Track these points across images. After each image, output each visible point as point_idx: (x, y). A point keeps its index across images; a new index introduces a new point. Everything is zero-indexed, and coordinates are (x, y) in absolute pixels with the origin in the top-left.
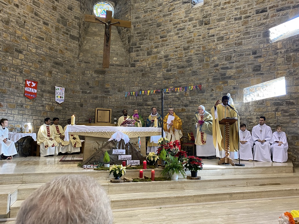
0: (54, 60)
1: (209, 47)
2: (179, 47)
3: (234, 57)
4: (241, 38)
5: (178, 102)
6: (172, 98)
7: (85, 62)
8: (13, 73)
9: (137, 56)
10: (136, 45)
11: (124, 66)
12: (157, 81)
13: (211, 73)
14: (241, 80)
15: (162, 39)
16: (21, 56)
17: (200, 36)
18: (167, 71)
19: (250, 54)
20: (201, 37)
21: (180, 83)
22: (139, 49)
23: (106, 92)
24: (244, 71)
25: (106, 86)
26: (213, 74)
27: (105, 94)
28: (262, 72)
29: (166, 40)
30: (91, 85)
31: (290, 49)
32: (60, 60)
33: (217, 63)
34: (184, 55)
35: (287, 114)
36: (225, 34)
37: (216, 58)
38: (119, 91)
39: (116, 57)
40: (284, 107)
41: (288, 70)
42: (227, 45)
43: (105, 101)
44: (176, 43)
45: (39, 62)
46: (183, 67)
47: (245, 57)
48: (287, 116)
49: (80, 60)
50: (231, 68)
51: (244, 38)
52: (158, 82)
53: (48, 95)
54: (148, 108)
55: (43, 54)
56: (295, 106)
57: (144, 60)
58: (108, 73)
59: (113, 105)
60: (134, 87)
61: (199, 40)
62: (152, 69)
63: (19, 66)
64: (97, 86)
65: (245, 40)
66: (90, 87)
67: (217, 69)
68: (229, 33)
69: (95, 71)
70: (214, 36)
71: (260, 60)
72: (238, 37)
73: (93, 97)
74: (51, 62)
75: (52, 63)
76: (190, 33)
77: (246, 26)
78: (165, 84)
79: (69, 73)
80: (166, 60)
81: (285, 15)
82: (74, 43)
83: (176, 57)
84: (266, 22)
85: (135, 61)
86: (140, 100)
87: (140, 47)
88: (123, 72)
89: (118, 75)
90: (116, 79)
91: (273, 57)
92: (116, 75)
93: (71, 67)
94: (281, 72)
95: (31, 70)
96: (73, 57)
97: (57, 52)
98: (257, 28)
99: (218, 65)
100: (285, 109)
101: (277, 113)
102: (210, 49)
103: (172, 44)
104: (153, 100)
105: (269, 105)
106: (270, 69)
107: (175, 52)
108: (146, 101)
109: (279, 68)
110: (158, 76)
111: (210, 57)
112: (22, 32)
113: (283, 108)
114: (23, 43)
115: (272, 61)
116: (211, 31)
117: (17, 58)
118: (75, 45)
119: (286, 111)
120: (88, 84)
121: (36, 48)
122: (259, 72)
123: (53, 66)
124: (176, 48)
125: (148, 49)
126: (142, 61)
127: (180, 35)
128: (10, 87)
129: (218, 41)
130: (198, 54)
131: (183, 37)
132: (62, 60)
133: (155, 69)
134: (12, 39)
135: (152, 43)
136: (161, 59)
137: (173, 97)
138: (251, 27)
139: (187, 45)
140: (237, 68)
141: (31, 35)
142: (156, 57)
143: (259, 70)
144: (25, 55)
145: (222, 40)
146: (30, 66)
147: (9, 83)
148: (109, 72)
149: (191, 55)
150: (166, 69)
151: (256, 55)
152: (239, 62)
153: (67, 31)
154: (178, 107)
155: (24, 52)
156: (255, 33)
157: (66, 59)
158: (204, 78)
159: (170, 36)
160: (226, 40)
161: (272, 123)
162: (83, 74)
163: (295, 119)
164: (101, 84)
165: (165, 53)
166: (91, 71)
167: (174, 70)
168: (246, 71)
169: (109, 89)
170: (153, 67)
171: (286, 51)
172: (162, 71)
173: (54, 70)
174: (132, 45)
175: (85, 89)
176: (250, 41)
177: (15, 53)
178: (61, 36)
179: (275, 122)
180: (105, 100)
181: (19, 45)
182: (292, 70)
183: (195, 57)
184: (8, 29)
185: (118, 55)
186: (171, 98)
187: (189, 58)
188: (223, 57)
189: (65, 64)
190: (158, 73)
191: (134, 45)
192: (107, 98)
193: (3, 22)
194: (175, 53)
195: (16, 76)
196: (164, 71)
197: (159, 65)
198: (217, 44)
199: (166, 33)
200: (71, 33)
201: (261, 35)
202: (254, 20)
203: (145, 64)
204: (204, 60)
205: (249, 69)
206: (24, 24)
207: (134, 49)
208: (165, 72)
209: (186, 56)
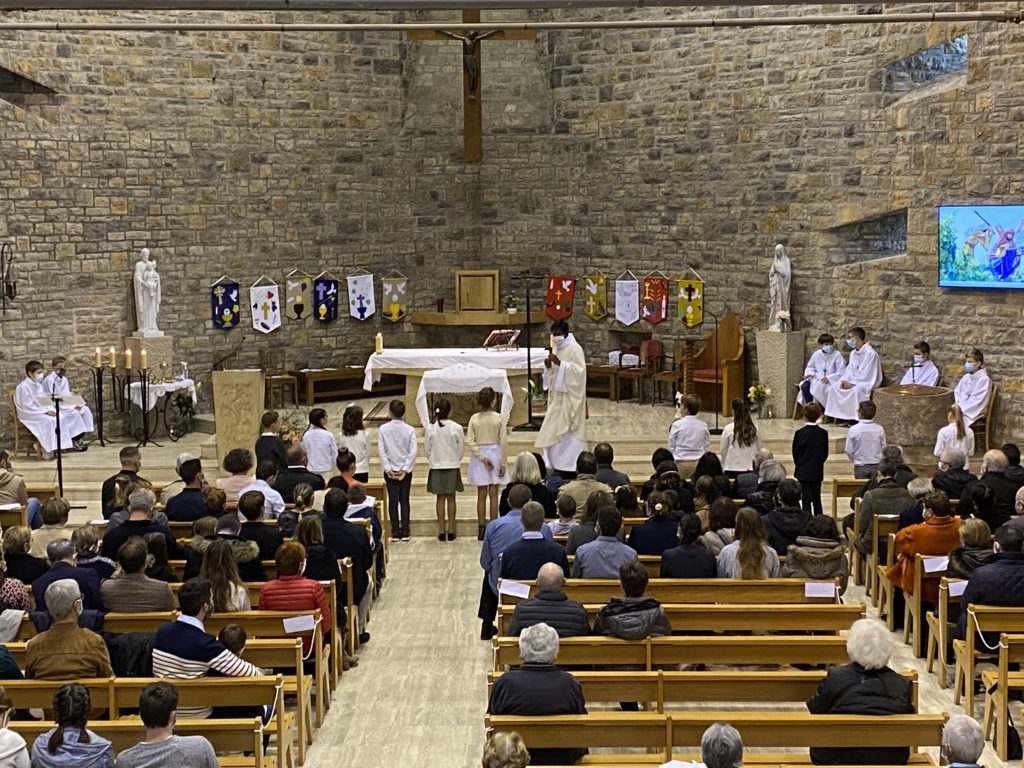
0: (338, 153)
1: (750, 100)
2: (680, 87)
3: (805, 137)
4: (823, 83)
5: (677, 252)
6: (663, 240)
7: (424, 133)
8: (252, 216)
9: (574, 98)
10: (569, 63)
11: (538, 131)
12: (625, 183)
13: (754, 177)
14: (817, 206)
15: (638, 53)
16: (266, 169)
17: (729, 59)
18: (653, 157)
19: (838, 135)
20: (731, 64)
21: (681, 196)
22: (577, 76)
23: (486, 215)
24: (824, 181)
25: (487, 198)
26: (757, 180)
27: (485, 220)
28: (861, 190)
29: (647, 61)
30: (442, 199)
31: (922, 132)
32: (354, 147)
33: (767, 148)
34: (692, 114)
35: (906, 308)
36: (788, 66)
37: (764, 133)
38: (525, 210)
39: (512, 102)
40: (900, 290)
41: (915, 191)
42: (790, 100)
43: (484, 244)
44: (672, 74)
45: (304, 169)
46: (688, 151)
47: (828, 140)
48: (907, 313)
49: (407, 128)
50: (797, 170)
51: (829, 86)
52: (628, 186)
53: (331, 249)
54: (605, 264)
55: (312, 147)
56: (924, 289)
57: (591, 114)
58: (491, 157)
59: (509, 254)
60: (565, 195)
61: (728, 74)
62: (613, 144)
63: (263, 195)
64: (461, 200)
65: (831, 91)
66: (440, 206)
67: (767, 168)
68: (796, 65)
69: (452, 155)
70: (761, 66)
71: (862, 154)
72: (815, 78)
73: (451, 233)
74: (331, 162)
75: (333, 164)
76: (706, 46)
77: (835, 50)
78: (644, 195)
79: (380, 175)
80: (648, 123)
81: (919, 32)
82: (387, 83)
83: (673, 116)
84: (877, 45)
85: (567, 115)
86: (585, 236)
87: (581, 71)
88: (535, 151)
89: (520, 160)
90: (512, 174)
91: (886, 150)
92: (514, 160)
93: (384, 155)
94: (901, 193)
95: (288, 196)
96: (390, 125)
97: (343, 126)
98: (859, 60)
99: (768, 156)
100: (902, 294)
101: (886, 303)
102: (752, 106)
103: (661, 75)
104: (616, 241)
105: (872, 281)
106: (879, 182)
107: (671, 100)
108: (600, 243)
109: (897, 184)
110: (629, 168)
111: (751, 130)
112: (260, 110)
113: (898, 290)
114: (264, 135)
115: (883, 159)
116: (756, 49)
117: (256, 178)
118: (391, 88)
119: (905, 301)
120: (434, 196)
121: (293, 137)
122: (857, 189)
123: (337, 171)
124: (673, 88)
125: (602, 81)
126: (586, 117)
127: (682, 49)
128: (249, 251)
129: (770, 82)
130: (724, 116)
131: (689, 57)
132: (359, 145)
133: (620, 144)
134: (242, 135)
135: (613, 64)
136: (633, 116)
137: (666, 237)
138: (845, 52)
139: (698, 85)
140: (811, 169)
141: (279, 108)
142: (622, 108)
143: (857, 183)
144: (271, 164)
145: (781, 81)
146: (286, 188)
147: (247, 241)
148: (492, 153)
149: (708, 117)
150: (648, 150)
151: (853, 140)
152: (815, 152)
153: (365, 54)
154: (676, 268)
155: (271, 157)
156: (852, 74)
157: (369, 138)
158: (737, 190)
159: (656, 48)
160: (788, 83)
161: (875, 330)
162: (420, 168)
163: (922, 321)
164: (470, 194)
165: (644, 99)
166: (441, 158)
167: (666, 155)
168: (830, 181)
169: (496, 207)
170: (615, 138)
171: (915, 136)
172: (639, 154)
173: (342, 177)
174: (558, 64)
175: (427, 214)
176: (841, 97)
177: (253, 166)
178: (351, 78)
179: (882, 326)
180: (485, 239)
181: (258, 144)
182: (923, 191)
183: (716, 124)
184: (232, 115)
185: (518, 95)
186: (658, 240)
187: (703, 125)
188: (782, 133)
189: (367, 153)
190: (629, 159)
191: (566, 64)
192: (489, 233)
193: (222, 103)
194: (668, 103)
195: (258, 221)
196: (642, 157)
197: (630, 134)
198: (768, 93)
199: (648, 36)
200: (380, 57)
201: (866, 80)
202: (852, 34)
203: (593, 126)
204: (737, 138)
205: (835, 177)
206: (263, 88)
207: (564, 77)
208: (647, 158)
209: (695, 118)
